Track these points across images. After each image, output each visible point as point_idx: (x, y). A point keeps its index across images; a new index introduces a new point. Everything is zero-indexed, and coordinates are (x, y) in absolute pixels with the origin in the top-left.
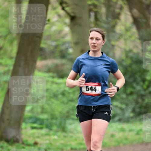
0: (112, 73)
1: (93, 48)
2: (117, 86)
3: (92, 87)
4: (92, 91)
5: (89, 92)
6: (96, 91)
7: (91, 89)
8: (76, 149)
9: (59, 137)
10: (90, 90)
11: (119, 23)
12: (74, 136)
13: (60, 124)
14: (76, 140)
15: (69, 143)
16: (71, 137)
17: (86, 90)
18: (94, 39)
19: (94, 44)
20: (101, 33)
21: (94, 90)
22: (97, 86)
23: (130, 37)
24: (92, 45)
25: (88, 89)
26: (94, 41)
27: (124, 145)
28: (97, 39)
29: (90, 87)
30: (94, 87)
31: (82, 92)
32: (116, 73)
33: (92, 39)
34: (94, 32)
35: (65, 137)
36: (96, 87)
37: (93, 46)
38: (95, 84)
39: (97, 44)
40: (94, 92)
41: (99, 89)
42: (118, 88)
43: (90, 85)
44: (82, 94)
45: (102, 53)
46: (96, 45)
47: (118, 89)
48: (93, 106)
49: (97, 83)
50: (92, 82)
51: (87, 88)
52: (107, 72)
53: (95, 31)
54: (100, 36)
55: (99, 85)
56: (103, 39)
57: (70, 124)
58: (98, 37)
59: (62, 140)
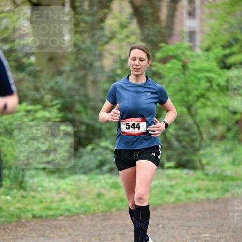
0: (160, 103)
1: (136, 71)
2: (166, 122)
3: (133, 124)
4: (134, 129)
5: (131, 131)
6: (139, 129)
7: (133, 126)
8: (41, 217)
9: (14, 197)
10: (132, 128)
11: (110, 16)
12: (39, 196)
13: (16, 177)
14: (41, 202)
15: (29, 208)
16: (34, 197)
17: (127, 128)
18: (138, 60)
19: (137, 66)
20: (145, 52)
21: (137, 127)
22: (140, 121)
23: (128, 37)
24: (135, 67)
25: (129, 126)
26: (137, 62)
27: (119, 209)
28: (141, 60)
29: (131, 124)
30: (136, 124)
31: (121, 132)
32: (166, 104)
33: (134, 59)
34: (136, 50)
35: (23, 197)
36: (139, 124)
37: (135, 69)
38: (138, 120)
39: (141, 66)
40: (136, 131)
41: (143, 126)
42: (167, 124)
43: (131, 121)
44: (122, 134)
45: (147, 78)
46: (139, 67)
47: (166, 126)
48: (136, 150)
49: (140, 118)
50: (134, 117)
51: (127, 126)
52: (154, 104)
53: (138, 49)
54: (144, 55)
55: (143, 121)
56: (148, 59)
57: (32, 177)
58: (142, 56)
59: (19, 202)
